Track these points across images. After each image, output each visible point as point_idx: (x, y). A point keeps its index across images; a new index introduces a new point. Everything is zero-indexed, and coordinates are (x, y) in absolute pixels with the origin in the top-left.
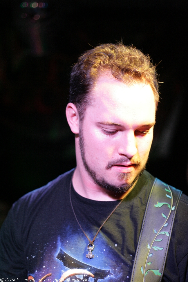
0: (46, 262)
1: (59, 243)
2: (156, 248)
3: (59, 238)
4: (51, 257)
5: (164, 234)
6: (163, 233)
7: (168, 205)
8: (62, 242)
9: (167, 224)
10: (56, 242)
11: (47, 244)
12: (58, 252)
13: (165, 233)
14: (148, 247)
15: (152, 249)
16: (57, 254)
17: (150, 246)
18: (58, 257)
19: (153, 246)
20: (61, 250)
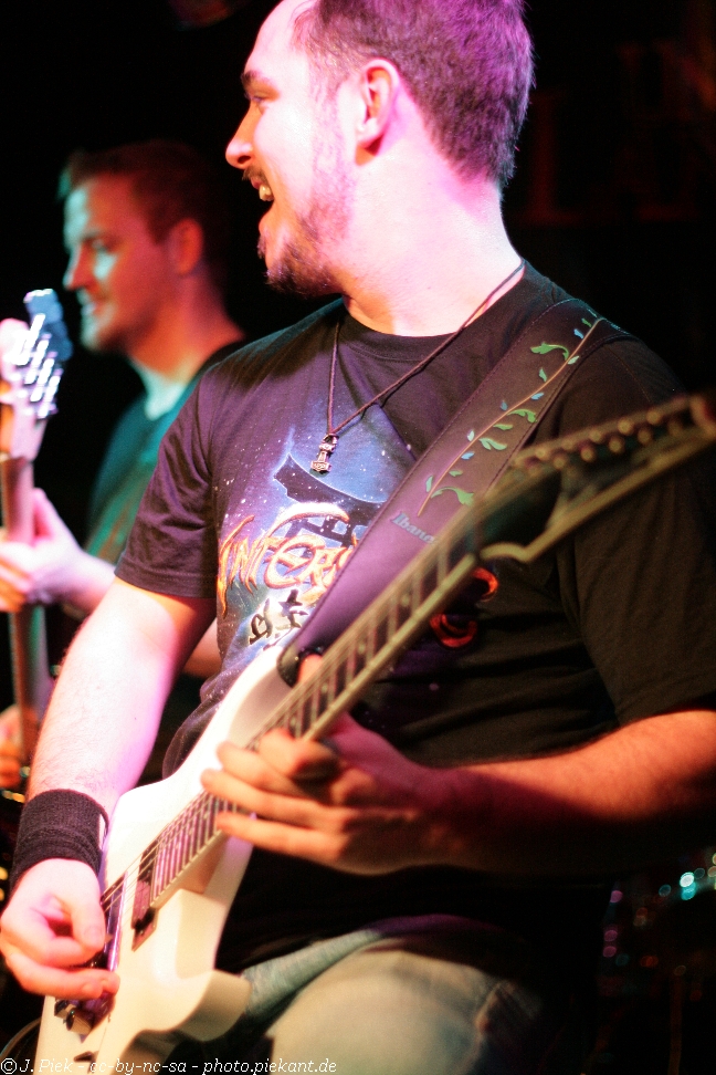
0: (250, 490)
1: (290, 442)
2: (487, 443)
3: (292, 431)
4: (263, 477)
5: (523, 415)
6: (522, 412)
7: (564, 351)
8: (296, 440)
9: (541, 394)
10: (283, 441)
11: (262, 447)
12: (283, 462)
13: (526, 414)
14: (471, 436)
15: (478, 443)
16: (277, 470)
17: (476, 434)
18: (278, 477)
19: (484, 436)
20: (290, 459)
